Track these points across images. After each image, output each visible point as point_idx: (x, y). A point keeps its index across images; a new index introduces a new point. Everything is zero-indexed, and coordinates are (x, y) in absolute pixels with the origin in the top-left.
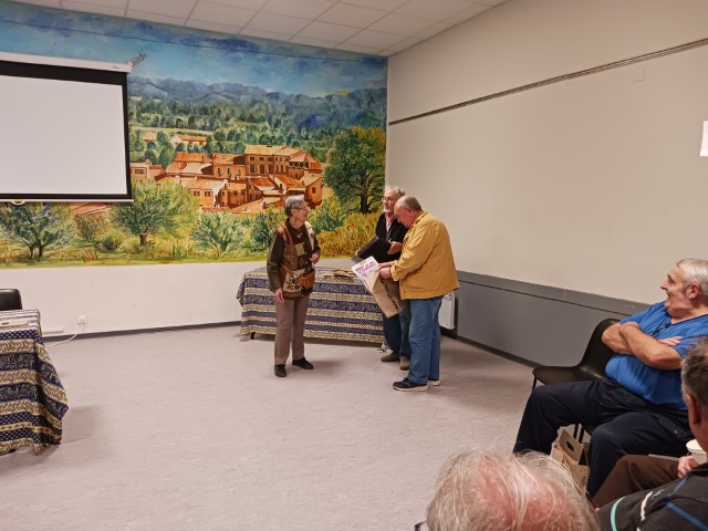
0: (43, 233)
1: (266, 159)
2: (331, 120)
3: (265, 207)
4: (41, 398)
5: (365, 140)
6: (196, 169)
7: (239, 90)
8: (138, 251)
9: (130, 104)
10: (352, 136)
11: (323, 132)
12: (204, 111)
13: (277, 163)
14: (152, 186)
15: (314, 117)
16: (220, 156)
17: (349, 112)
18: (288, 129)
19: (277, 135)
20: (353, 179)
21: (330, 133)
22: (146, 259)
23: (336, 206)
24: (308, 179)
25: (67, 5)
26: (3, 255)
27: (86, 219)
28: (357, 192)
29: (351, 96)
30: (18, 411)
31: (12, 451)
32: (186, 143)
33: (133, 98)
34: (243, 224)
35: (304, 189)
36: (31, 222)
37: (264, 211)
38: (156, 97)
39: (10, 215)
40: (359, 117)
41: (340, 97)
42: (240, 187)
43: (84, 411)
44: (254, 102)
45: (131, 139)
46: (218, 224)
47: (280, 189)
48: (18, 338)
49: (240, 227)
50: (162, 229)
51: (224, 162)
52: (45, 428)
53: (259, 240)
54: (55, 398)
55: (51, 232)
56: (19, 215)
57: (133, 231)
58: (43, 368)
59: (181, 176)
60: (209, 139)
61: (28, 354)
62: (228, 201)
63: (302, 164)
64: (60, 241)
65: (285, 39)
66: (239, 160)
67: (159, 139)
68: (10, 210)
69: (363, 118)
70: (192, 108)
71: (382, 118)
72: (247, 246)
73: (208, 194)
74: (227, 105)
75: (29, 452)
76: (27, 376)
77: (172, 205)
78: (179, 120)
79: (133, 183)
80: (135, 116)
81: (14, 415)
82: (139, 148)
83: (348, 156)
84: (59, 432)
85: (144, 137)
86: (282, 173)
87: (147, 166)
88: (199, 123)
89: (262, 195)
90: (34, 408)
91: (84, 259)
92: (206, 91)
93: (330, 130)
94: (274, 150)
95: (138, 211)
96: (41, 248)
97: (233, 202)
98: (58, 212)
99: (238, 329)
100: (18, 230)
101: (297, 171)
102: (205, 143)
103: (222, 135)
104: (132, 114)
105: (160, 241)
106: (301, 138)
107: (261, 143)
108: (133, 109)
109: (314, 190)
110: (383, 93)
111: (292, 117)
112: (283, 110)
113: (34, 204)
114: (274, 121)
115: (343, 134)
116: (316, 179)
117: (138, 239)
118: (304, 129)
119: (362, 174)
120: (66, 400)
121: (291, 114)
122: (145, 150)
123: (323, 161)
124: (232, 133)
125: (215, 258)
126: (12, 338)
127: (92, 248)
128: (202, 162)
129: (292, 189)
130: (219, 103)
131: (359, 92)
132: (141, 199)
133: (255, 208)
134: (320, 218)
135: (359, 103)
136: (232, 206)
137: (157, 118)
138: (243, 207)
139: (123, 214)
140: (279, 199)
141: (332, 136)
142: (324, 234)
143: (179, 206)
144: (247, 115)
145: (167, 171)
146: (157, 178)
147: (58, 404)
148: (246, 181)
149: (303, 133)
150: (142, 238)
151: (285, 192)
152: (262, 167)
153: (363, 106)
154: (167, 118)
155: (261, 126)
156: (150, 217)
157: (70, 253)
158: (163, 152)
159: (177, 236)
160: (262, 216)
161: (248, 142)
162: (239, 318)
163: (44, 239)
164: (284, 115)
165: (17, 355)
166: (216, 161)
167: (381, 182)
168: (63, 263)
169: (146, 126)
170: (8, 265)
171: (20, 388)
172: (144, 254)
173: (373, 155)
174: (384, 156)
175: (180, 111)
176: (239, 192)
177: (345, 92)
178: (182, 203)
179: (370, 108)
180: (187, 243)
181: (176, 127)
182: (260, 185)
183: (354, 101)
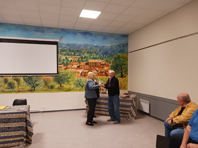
0: (35, 84)
1: (94, 63)
2: (112, 52)
4: (27, 130)
5: (122, 57)
6: (76, 66)
7: (87, 45)
8: (59, 89)
9: (58, 50)
10: (118, 56)
11: (110, 55)
12: (78, 51)
13: (97, 64)
14: (64, 71)
15: (107, 51)
16: (82, 63)
17: (117, 50)
18: (100, 55)
19: (97, 57)
20: (119, 68)
21: (112, 56)
22: (61, 91)
24: (106, 68)
25: (43, 26)
26: (25, 90)
27: (46, 80)
28: (120, 71)
29: (118, 45)
30: (20, 134)
31: (18, 145)
32: (73, 60)
33: (59, 48)
35: (104, 71)
36: (32, 81)
38: (65, 48)
40: (120, 51)
41: (115, 46)
43: (40, 135)
44: (91, 48)
45: (58, 59)
46: (81, 81)
47: (98, 71)
48: (22, 113)
50: (66, 83)
51: (83, 64)
52: (27, 139)
54: (30, 131)
55: (37, 83)
56: (29, 79)
57: (58, 83)
59: (71, 68)
60: (79, 58)
61: (24, 118)
63: (104, 64)
64: (39, 86)
65: (100, 31)
66: (87, 64)
67: (66, 59)
68: (27, 78)
69: (121, 51)
70: (74, 50)
71: (127, 51)
73: (78, 73)
74: (84, 49)
75: (23, 146)
76: (23, 124)
77: (69, 76)
78: (71, 54)
79: (59, 70)
80: (60, 53)
82: (61, 61)
83: (117, 62)
84: (31, 141)
85: (62, 58)
86: (99, 67)
87: (63, 66)
88: (76, 54)
90: (25, 133)
91: (45, 91)
92: (78, 46)
94: (96, 61)
95: (60, 78)
96: (34, 88)
98: (39, 78)
99: (85, 111)
100: (29, 83)
101: (103, 66)
102: (78, 60)
103: (82, 57)
104: (59, 52)
105: (65, 86)
106: (104, 57)
107: (93, 59)
108: (59, 51)
109: (107, 71)
110: (127, 44)
111: (101, 52)
112: (99, 50)
113: (33, 76)
114: (96, 53)
115: (116, 56)
116: (108, 68)
117: (60, 85)
118: (104, 55)
119: (121, 67)
120: (33, 131)
122: (62, 61)
123: (110, 63)
124: (85, 57)
125: (80, 90)
126: (20, 113)
127: (47, 88)
128: (77, 65)
129: (101, 71)
130: (82, 49)
131: (120, 44)
132: (61, 75)
136: (85, 76)
137: (65, 53)
139: (56, 79)
140: (97, 74)
143: (71, 76)
144: (89, 52)
145: (68, 67)
146: (65, 69)
147: (31, 133)
149: (105, 56)
150: (61, 85)
152: (93, 66)
153: (121, 48)
154: (68, 53)
155: (93, 54)
156: (63, 79)
157: (41, 89)
158: (67, 62)
159: (70, 84)
161: (89, 59)
163: (35, 85)
164: (99, 51)
165: (21, 118)
167: (127, 69)
168: (40, 92)
169: (62, 55)
170: (26, 92)
171: (21, 128)
172: (61, 89)
173: (124, 61)
174: (128, 61)
175: (72, 51)
176: (87, 72)
177: (116, 44)
178: (71, 75)
179: (123, 49)
180: (72, 86)
181: (70, 55)
182: (92, 70)
183: (119, 47)
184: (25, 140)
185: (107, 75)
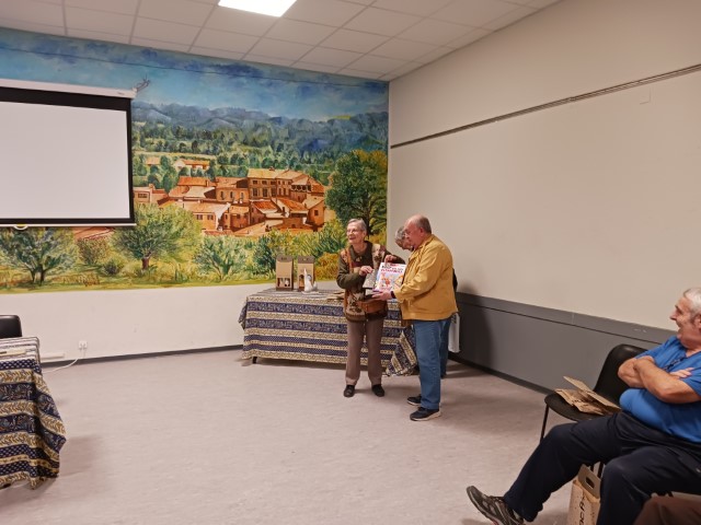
0: (45, 258)
1: (268, 182)
2: (333, 143)
3: (267, 230)
4: (39, 429)
5: (366, 163)
6: (199, 192)
7: (242, 115)
8: (140, 275)
9: (133, 129)
10: (354, 159)
11: (325, 156)
12: (208, 135)
13: (280, 186)
14: (155, 210)
15: (316, 140)
16: (223, 180)
17: (351, 136)
18: (291, 153)
19: (280, 159)
20: (356, 201)
21: (332, 157)
22: (148, 282)
23: (339, 228)
24: (311, 202)
25: (71, 33)
26: (4, 280)
27: (88, 244)
28: (359, 214)
29: (353, 120)
30: (14, 444)
31: (7, 486)
32: (189, 167)
33: (137, 123)
34: (246, 247)
35: (306, 212)
36: (34, 246)
37: (266, 234)
38: (160, 122)
39: (12, 240)
40: (361, 141)
41: (342, 121)
42: (242, 211)
43: (83, 442)
44: (257, 127)
45: (134, 163)
46: (221, 248)
47: (283, 212)
48: (15, 368)
49: (243, 251)
50: (164, 253)
51: (227, 186)
52: (42, 461)
53: (262, 262)
54: (53, 430)
55: (53, 256)
56: (21, 240)
57: (136, 256)
58: (41, 399)
59: (184, 200)
60: (212, 163)
61: (26, 384)
62: (230, 224)
63: (304, 187)
64: (62, 265)
65: (287, 64)
66: (243, 184)
67: (162, 163)
68: (12, 235)
69: (365, 142)
70: (194, 133)
71: (383, 142)
72: (250, 269)
73: (211, 217)
74: (230, 130)
75: (25, 487)
76: (25, 407)
77: (175, 229)
78: (182, 145)
79: (135, 207)
80: (138, 141)
81: (10, 448)
82: (143, 172)
83: (350, 179)
84: (56, 465)
85: (147, 162)
86: (285, 196)
87: (150, 190)
88: (202, 148)
89: (265, 218)
90: (31, 440)
91: (86, 283)
92: (209, 116)
93: (332, 153)
94: (276, 174)
95: (140, 235)
96: (43, 273)
97: (236, 224)
98: (61, 236)
99: (239, 354)
100: (20, 255)
101: (299, 194)
102: (208, 168)
103: (225, 159)
104: (136, 139)
105: (163, 265)
106: (303, 162)
107: (264, 166)
108: (137, 134)
109: (316, 213)
110: (385, 117)
111: (294, 141)
112: (286, 134)
113: (37, 229)
114: (276, 145)
115: (345, 158)
116: (318, 202)
117: (141, 263)
118: (306, 153)
119: (364, 196)
120: (63, 431)
121: (293, 138)
122: (149, 174)
123: (326, 184)
124: (234, 158)
125: (218, 281)
126: (10, 368)
127: (94, 273)
128: (206, 186)
129: (294, 211)
130: (223, 128)
131: (361, 116)
133: (258, 231)
134: (322, 241)
135: (361, 127)
136: (234, 229)
137: (161, 143)
138: (245, 230)
139: (126, 238)
140: (281, 222)
141: (334, 159)
142: (326, 256)
143: (181, 230)
144: (250, 140)
145: (170, 195)
146: (160, 202)
147: (56, 436)
148: (249, 204)
149: (306, 157)
150: (145, 262)
151: (287, 215)
152: (265, 191)
153: (364, 129)
154: (170, 143)
155: (263, 150)
156: (152, 241)
157: (72, 278)
158: (166, 176)
159: (179, 260)
160: (264, 238)
161: (251, 166)
162: (241, 342)
163: (46, 264)
164: (287, 139)
165: (15, 386)
166: (220, 185)
167: (384, 205)
168: (65, 287)
169: (149, 150)
170: (10, 290)
171: (16, 420)
172: (147, 277)
173: (375, 178)
174: (386, 178)
175: (183, 136)
176: (242, 215)
177: (347, 116)
178: (185, 226)
179: (372, 132)
180: (189, 267)
181: (180, 151)
182: (263, 208)
183: (356, 125)
184: (33, 463)
185: (315, 228)
